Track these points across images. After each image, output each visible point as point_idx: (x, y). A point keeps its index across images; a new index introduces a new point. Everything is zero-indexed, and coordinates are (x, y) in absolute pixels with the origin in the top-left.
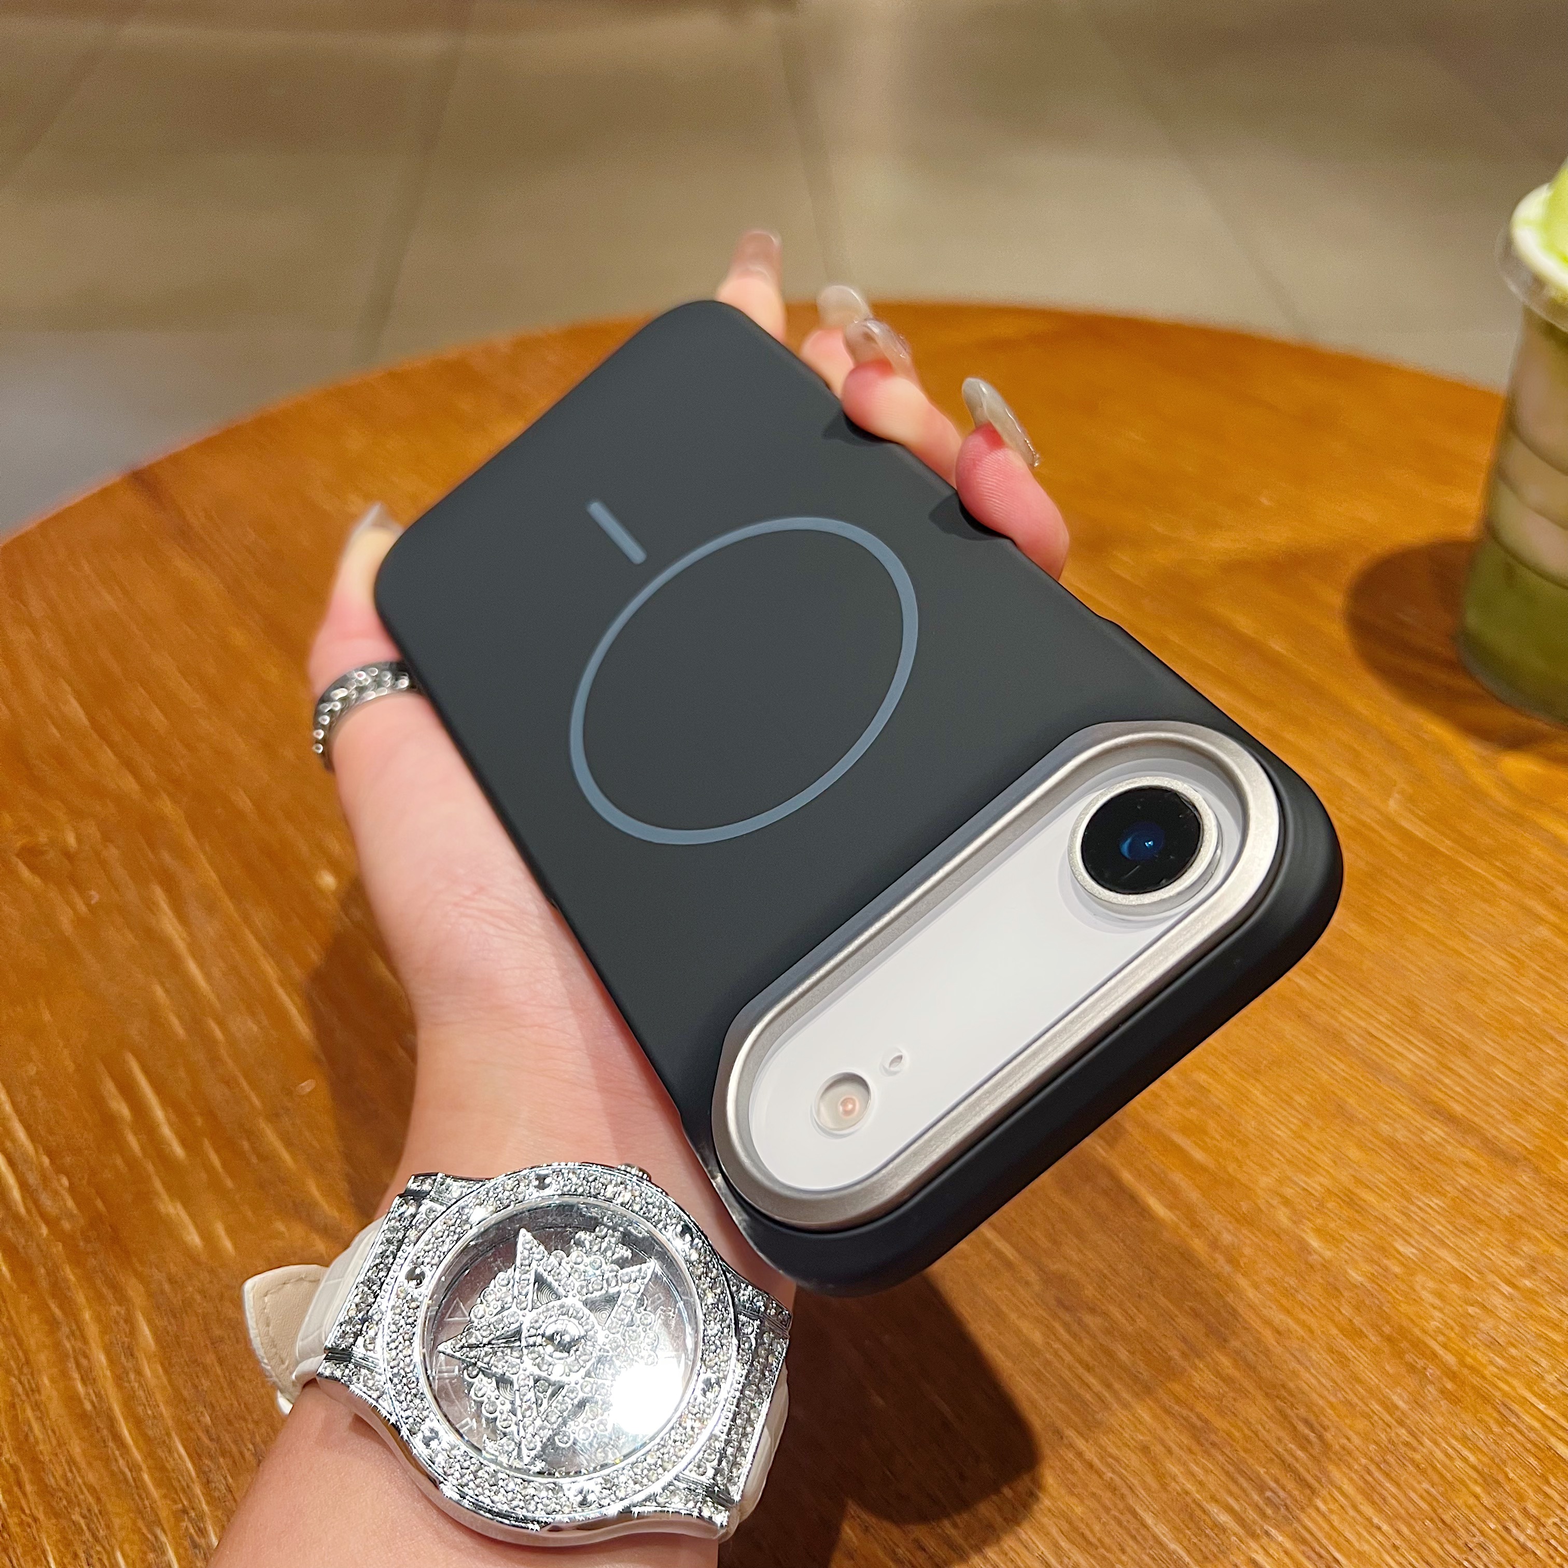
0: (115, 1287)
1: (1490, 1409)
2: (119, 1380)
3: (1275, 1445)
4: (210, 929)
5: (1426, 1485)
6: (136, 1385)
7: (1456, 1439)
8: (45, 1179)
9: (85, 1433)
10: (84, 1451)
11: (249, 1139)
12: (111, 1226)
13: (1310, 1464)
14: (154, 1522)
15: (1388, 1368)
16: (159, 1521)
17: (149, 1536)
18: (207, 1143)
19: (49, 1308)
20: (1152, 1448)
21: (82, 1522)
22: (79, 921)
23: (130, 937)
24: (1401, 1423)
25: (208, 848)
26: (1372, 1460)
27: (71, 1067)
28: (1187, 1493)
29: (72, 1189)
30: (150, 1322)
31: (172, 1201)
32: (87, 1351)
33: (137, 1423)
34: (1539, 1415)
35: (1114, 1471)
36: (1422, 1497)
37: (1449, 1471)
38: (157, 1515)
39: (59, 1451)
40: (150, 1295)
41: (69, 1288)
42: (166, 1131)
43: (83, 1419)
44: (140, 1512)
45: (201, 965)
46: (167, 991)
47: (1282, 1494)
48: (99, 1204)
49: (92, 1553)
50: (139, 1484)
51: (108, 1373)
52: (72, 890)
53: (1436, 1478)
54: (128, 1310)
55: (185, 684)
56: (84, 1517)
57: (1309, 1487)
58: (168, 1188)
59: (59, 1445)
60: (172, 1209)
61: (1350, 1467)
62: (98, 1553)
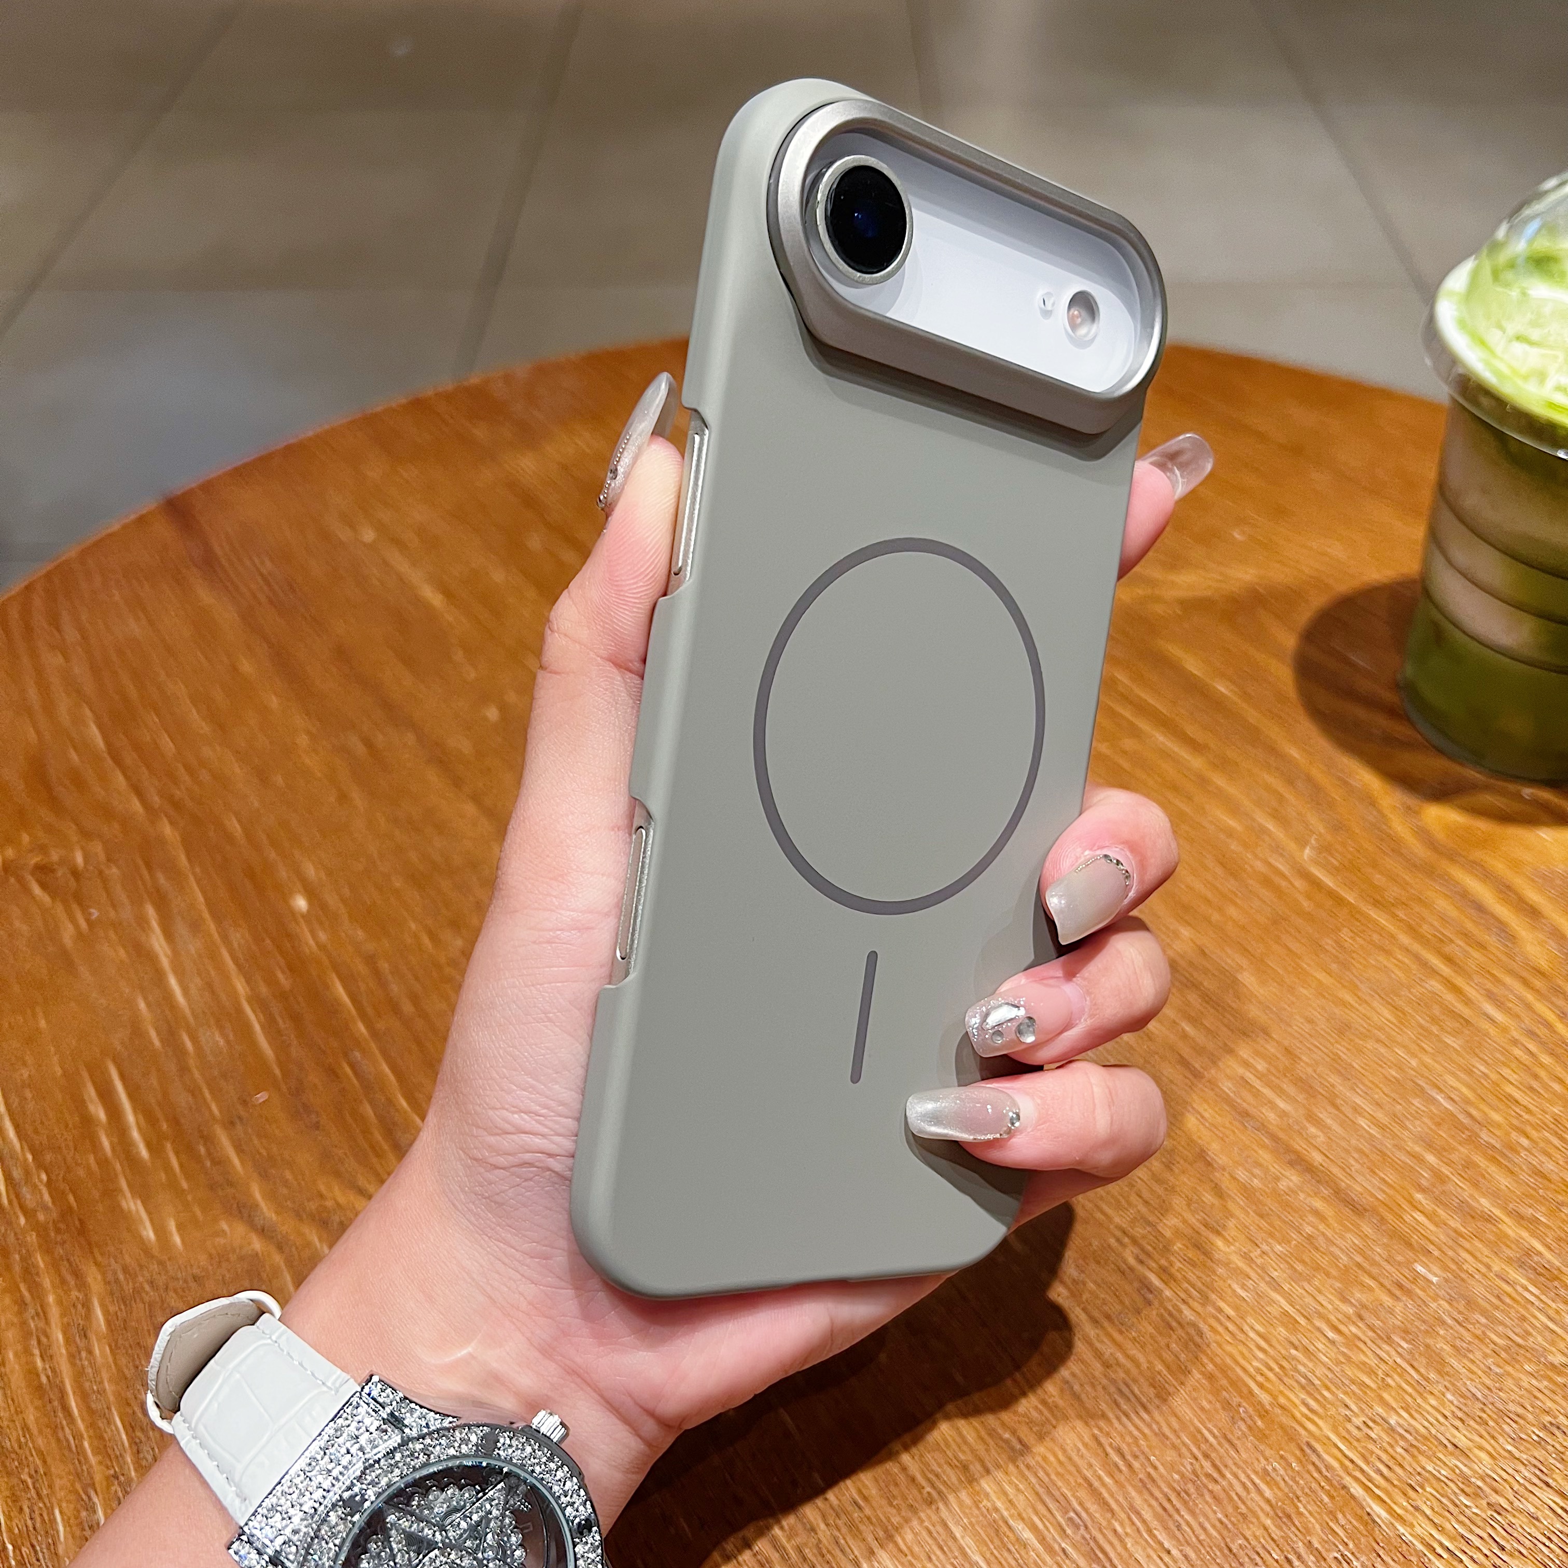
0: (77, 1274)
1: (1293, 1446)
2: (72, 1357)
3: (1085, 1471)
4: (192, 946)
5: (1220, 1515)
6: (86, 1363)
7: (1256, 1473)
8: (27, 1173)
9: (38, 1403)
10: (37, 1419)
11: (205, 1145)
12: (80, 1220)
13: (1114, 1488)
14: (89, 1485)
15: (1205, 1403)
16: (94, 1484)
17: (84, 1497)
18: (169, 1146)
19: (20, 1291)
20: (971, 1467)
21: (29, 1481)
22: (80, 936)
23: (122, 953)
24: (1206, 1456)
25: (198, 870)
26: (1174, 1489)
27: (59, 1071)
28: (996, 1510)
29: (49, 1184)
30: (103, 1306)
31: (133, 1197)
32: (48, 1330)
33: (84, 1396)
34: (1339, 1455)
35: (933, 1486)
36: (1214, 1526)
37: (1244, 1503)
38: (92, 1478)
39: (15, 1418)
40: (107, 1283)
41: (38, 1274)
42: (135, 1134)
43: (38, 1390)
44: (78, 1475)
45: (181, 983)
46: (149, 1005)
47: (1084, 1515)
48: (71, 1198)
49: (36, 1508)
50: (80, 1451)
51: (64, 1351)
52: (75, 907)
53: (1230, 1510)
54: (86, 1295)
55: (194, 711)
56: (31, 1476)
57: (1112, 1511)
58: (130, 1186)
59: (17, 1413)
60: (133, 1205)
61: (1152, 1494)
62: (40, 1508)
